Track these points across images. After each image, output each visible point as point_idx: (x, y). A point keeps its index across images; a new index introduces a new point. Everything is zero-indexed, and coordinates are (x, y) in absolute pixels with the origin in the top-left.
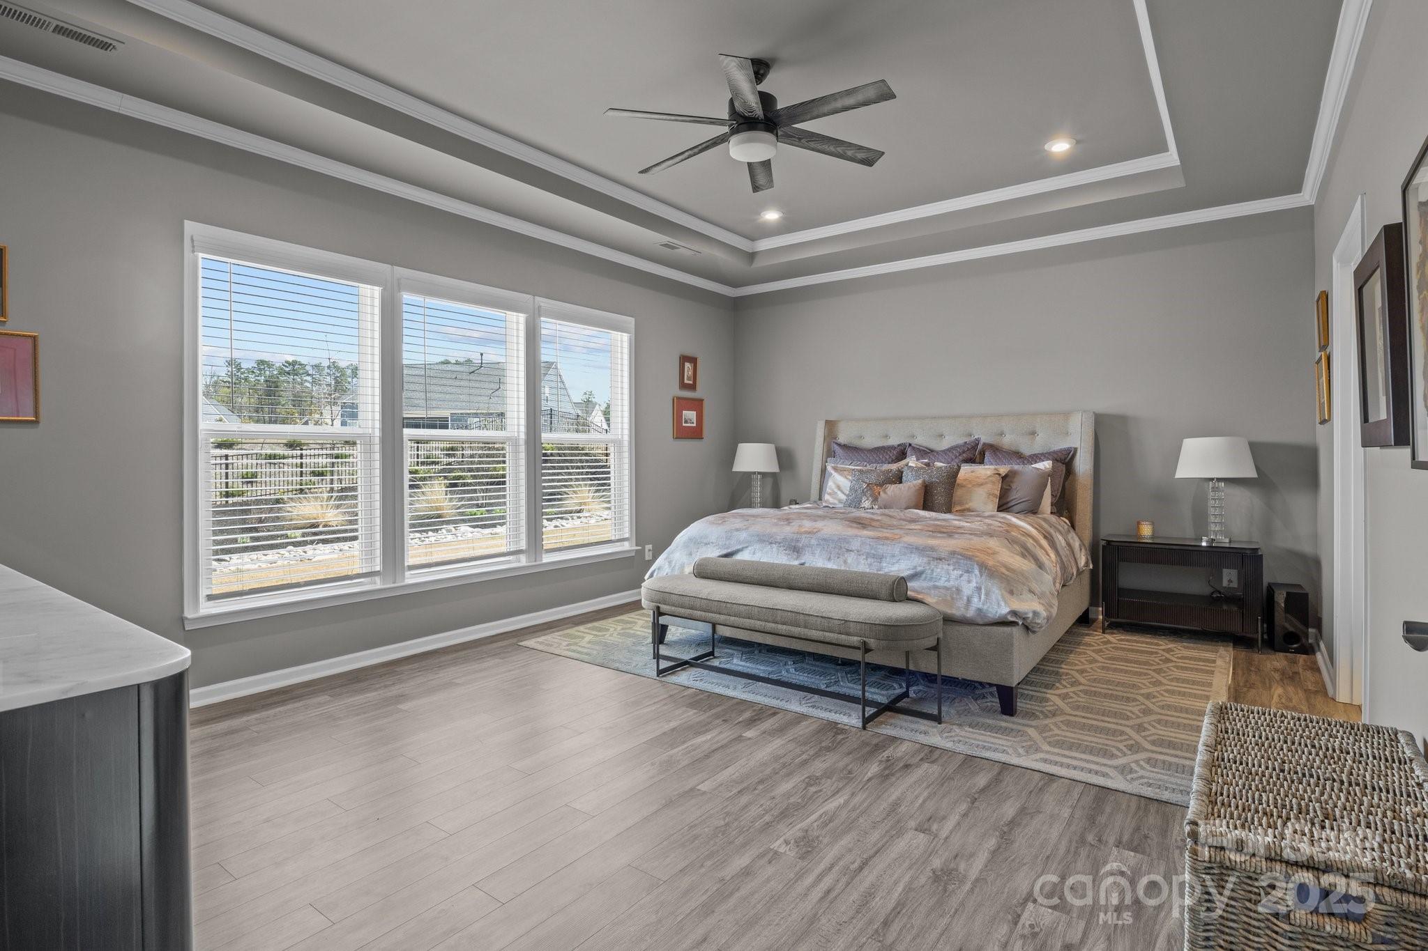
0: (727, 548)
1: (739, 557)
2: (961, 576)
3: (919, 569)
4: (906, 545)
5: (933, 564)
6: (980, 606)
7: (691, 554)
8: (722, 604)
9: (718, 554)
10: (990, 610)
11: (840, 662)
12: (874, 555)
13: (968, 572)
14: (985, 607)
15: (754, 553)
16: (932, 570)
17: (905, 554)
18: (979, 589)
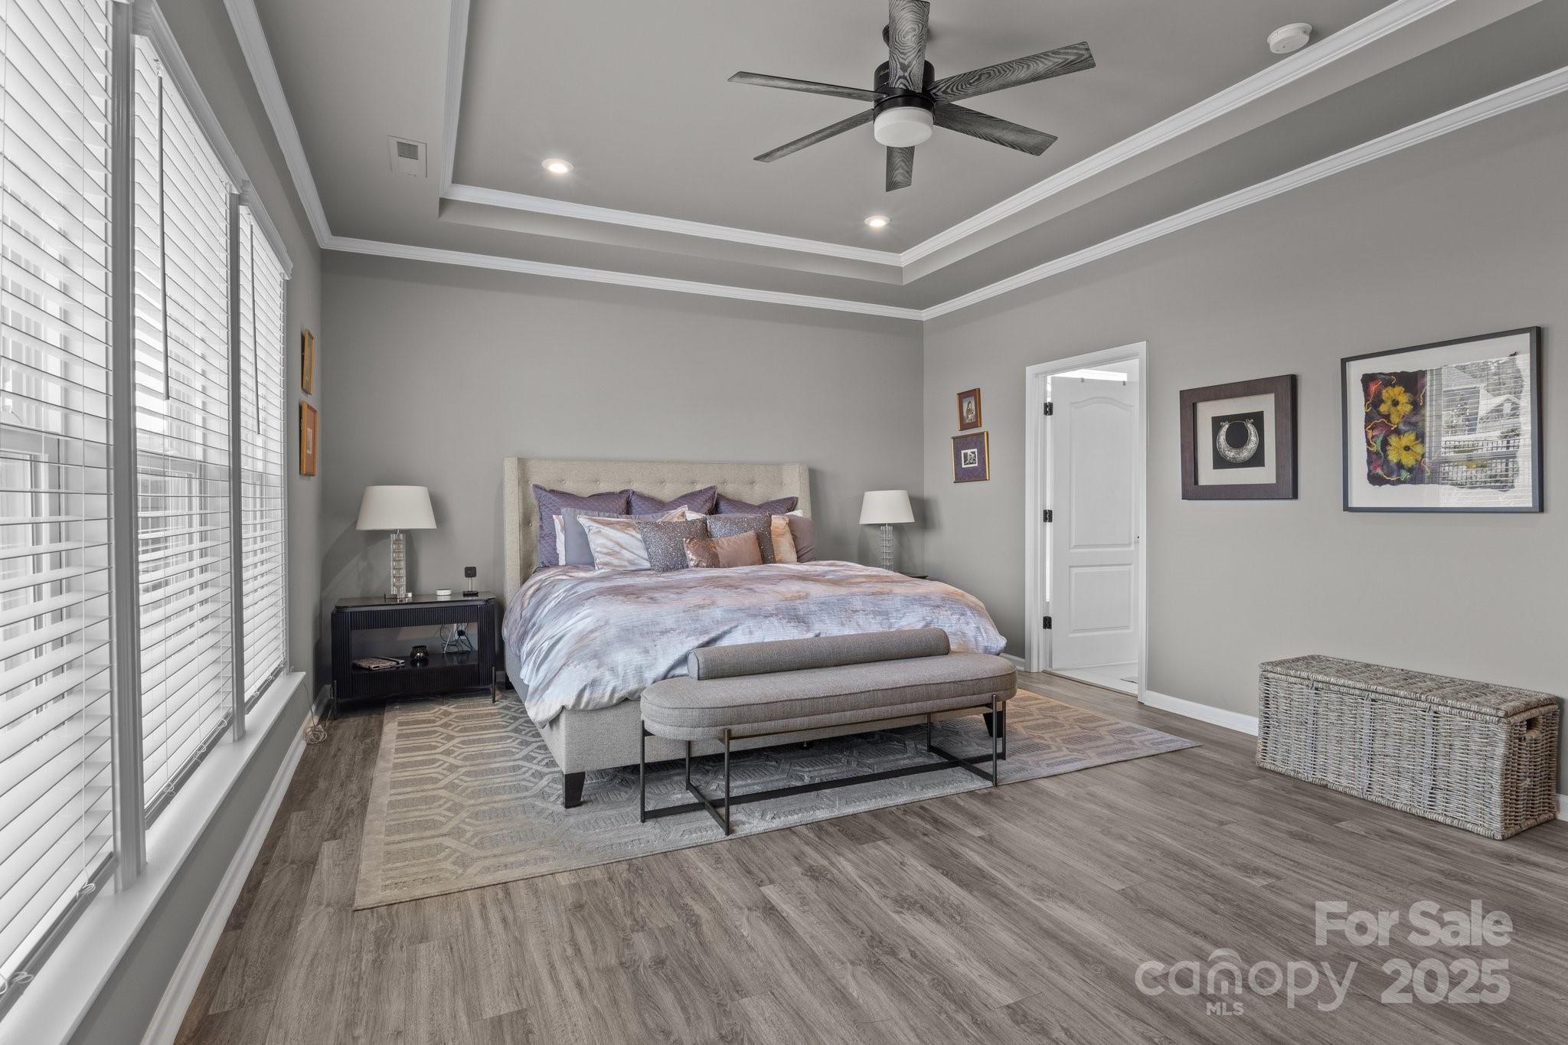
0: (706, 632)
1: (725, 642)
2: (959, 619)
3: (929, 619)
4: (903, 598)
5: (936, 611)
6: (986, 644)
7: (647, 652)
8: (831, 699)
9: (696, 643)
10: (993, 645)
11: (805, 745)
12: (879, 612)
13: (962, 615)
14: (989, 645)
15: (751, 633)
16: (938, 618)
17: (908, 607)
18: (978, 628)
